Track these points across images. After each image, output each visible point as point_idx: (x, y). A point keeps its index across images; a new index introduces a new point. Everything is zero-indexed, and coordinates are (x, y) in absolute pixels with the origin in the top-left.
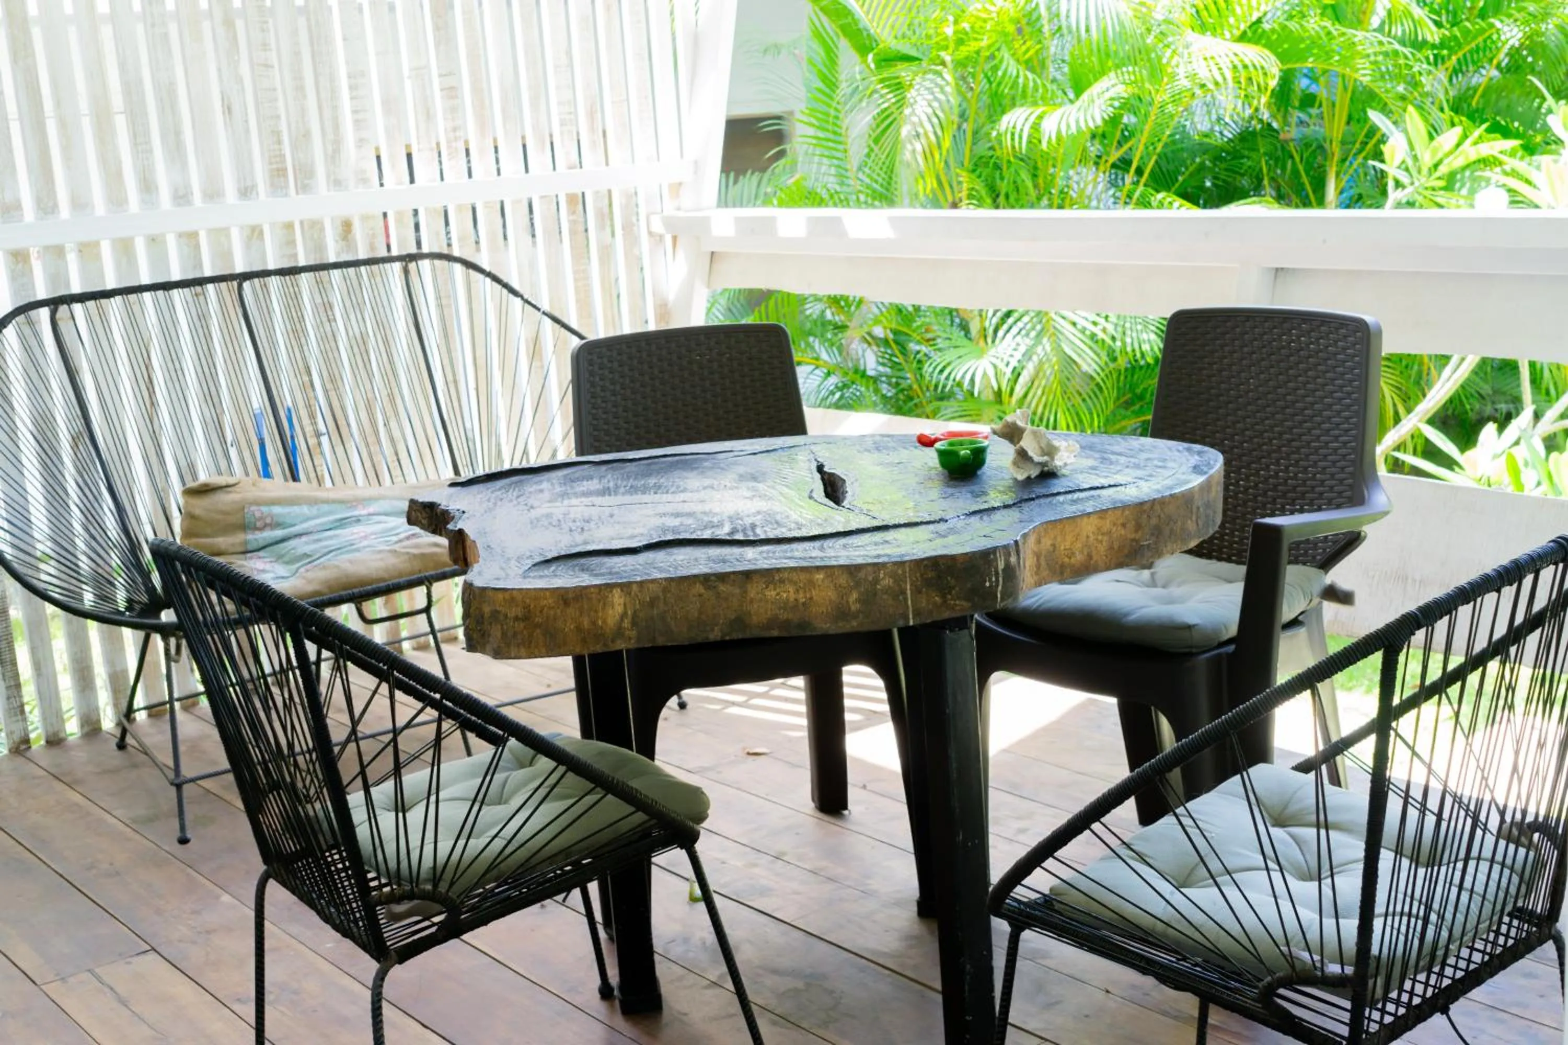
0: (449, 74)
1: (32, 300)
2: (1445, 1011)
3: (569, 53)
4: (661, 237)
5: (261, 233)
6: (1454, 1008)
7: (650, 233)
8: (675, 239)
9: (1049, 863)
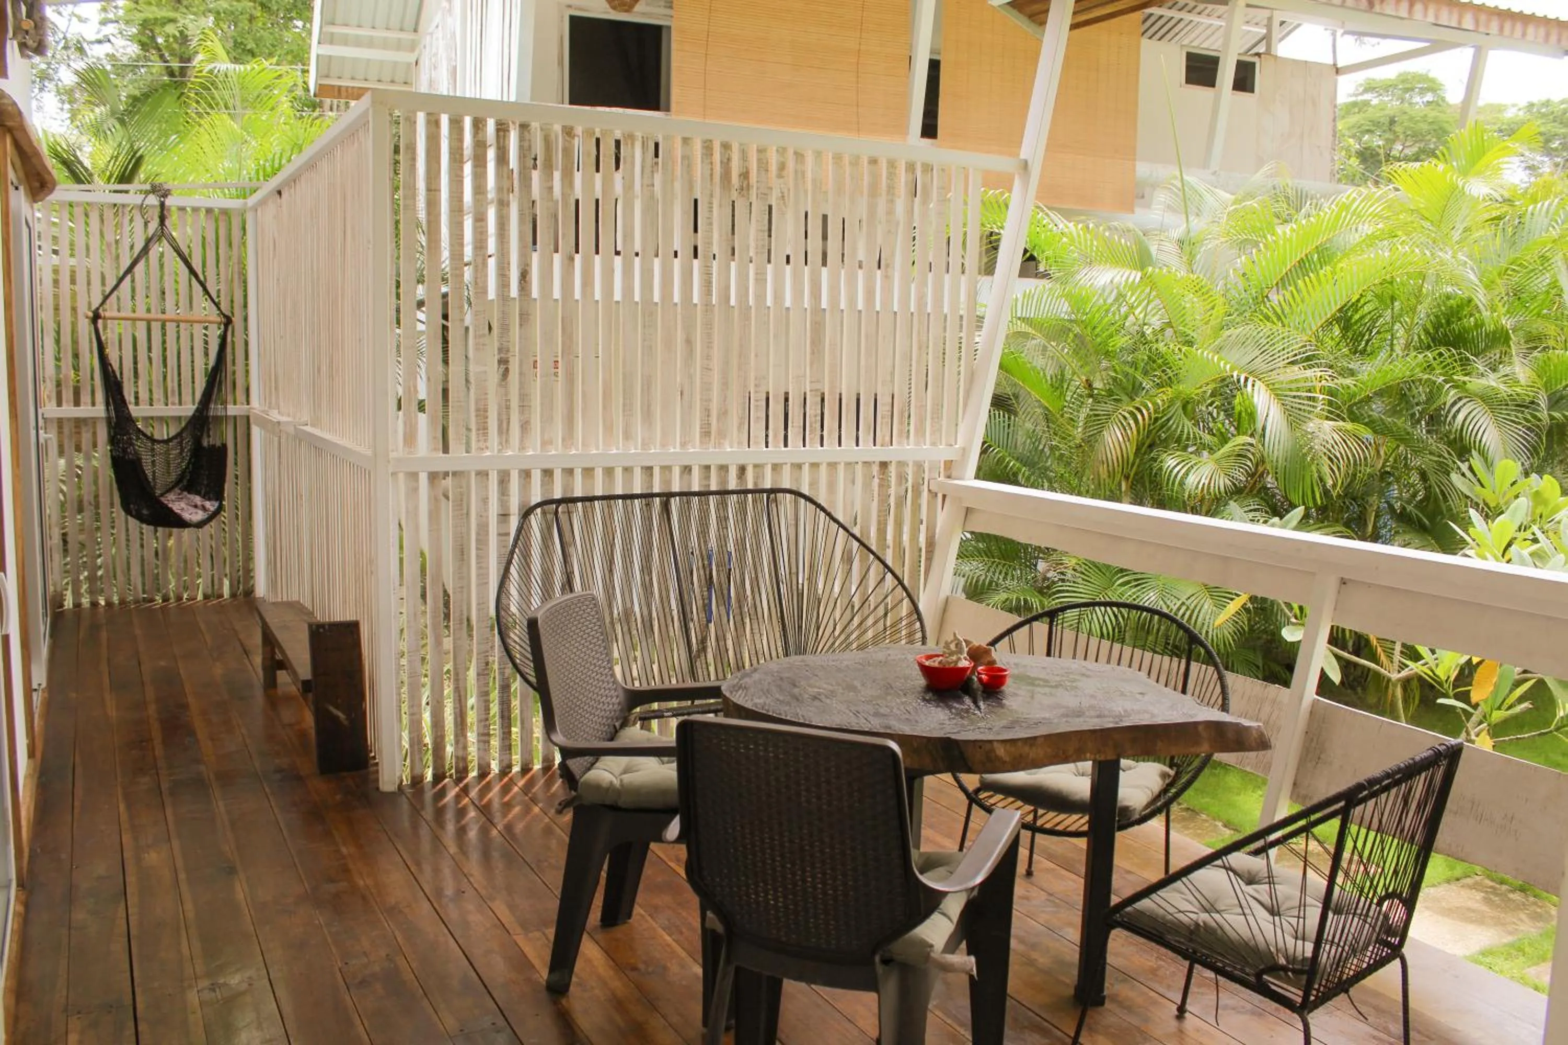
0: (818, 381)
1: (550, 498)
2: (1347, 991)
3: (893, 374)
4: (936, 495)
5: (690, 470)
6: (1352, 991)
7: (929, 491)
8: (944, 497)
9: (1154, 896)
